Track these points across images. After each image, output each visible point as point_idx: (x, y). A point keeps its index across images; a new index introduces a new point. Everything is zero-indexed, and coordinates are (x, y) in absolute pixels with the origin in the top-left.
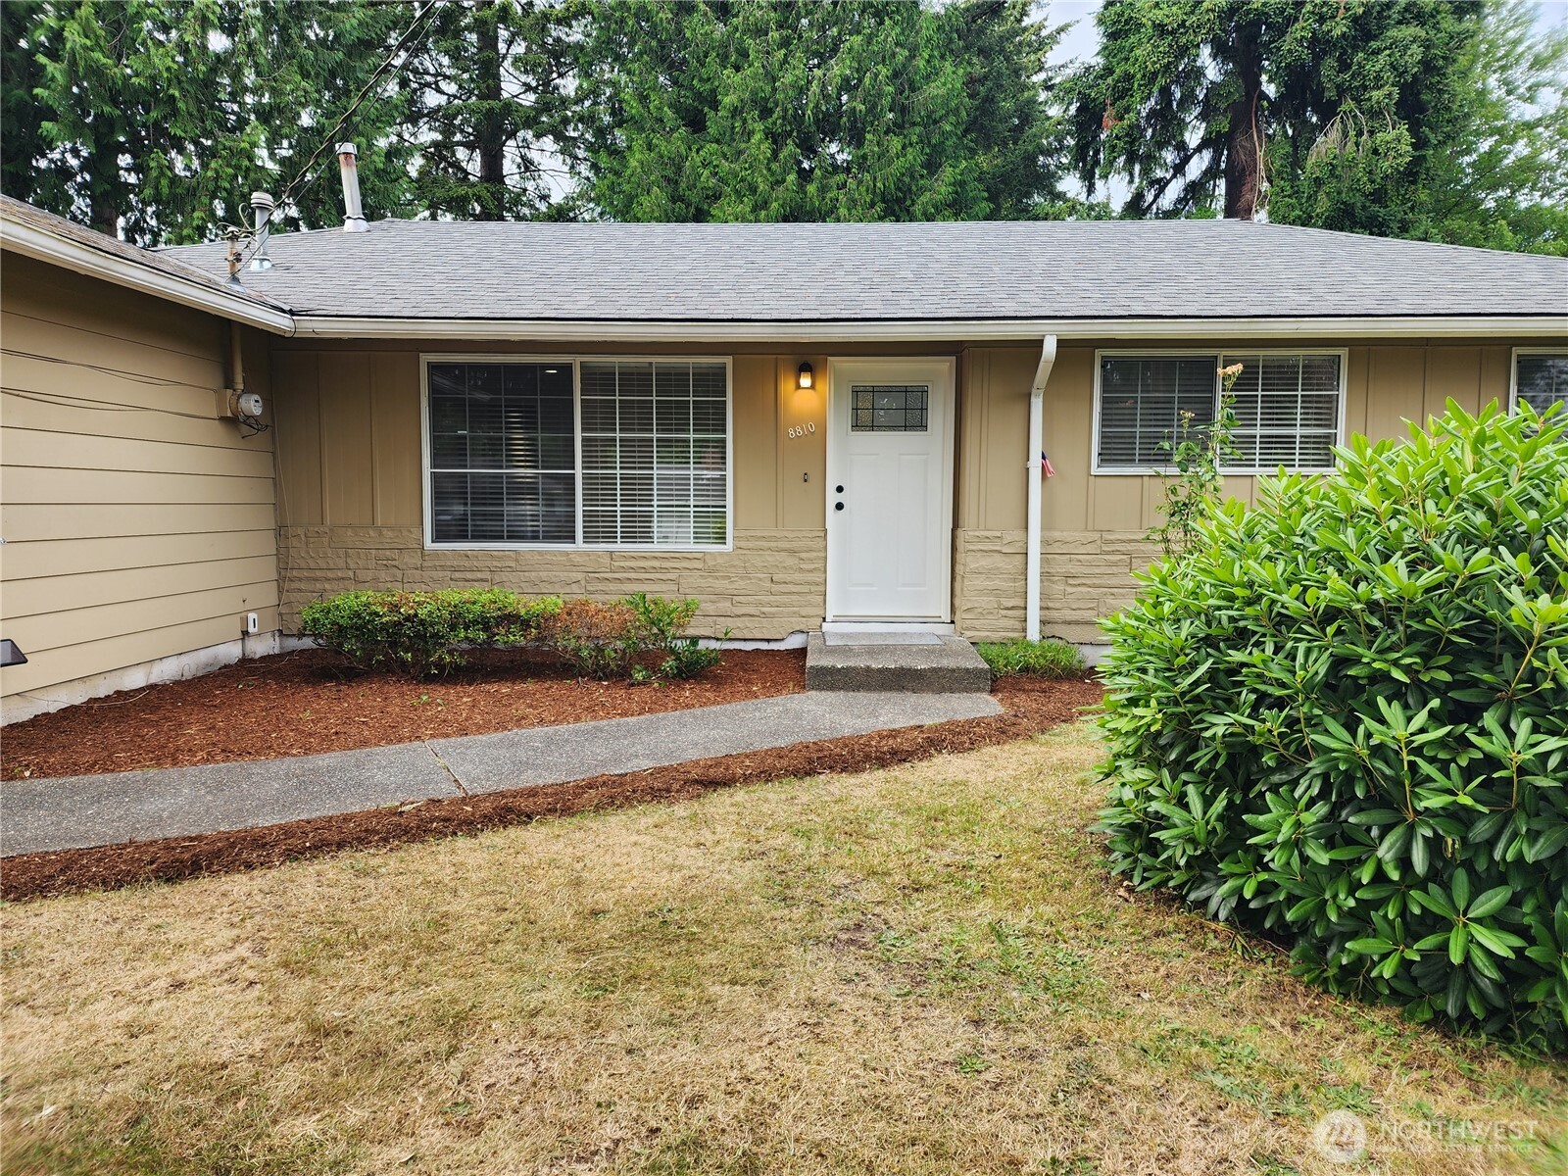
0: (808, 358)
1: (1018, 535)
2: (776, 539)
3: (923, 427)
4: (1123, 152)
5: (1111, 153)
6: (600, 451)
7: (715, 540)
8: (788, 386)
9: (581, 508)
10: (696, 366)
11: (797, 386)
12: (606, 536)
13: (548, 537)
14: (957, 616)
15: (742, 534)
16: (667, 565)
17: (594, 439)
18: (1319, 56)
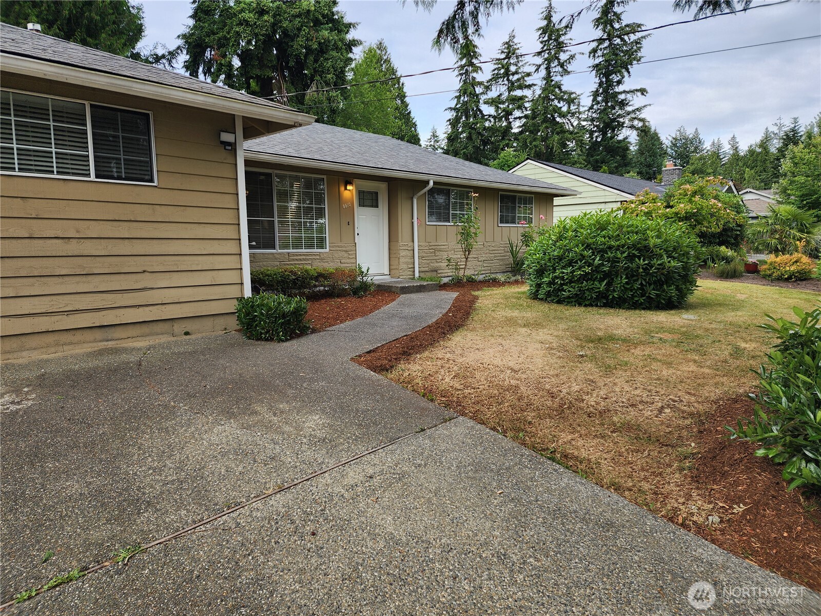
0: (348, 178)
1: (410, 244)
2: (341, 247)
3: (377, 206)
4: (225, 73)
5: (218, 72)
6: (283, 211)
7: (322, 248)
8: (342, 188)
9: (277, 235)
10: (315, 179)
11: (346, 189)
12: (286, 246)
13: (265, 247)
14: (393, 272)
15: (331, 245)
16: (308, 257)
17: (281, 206)
18: (306, 55)
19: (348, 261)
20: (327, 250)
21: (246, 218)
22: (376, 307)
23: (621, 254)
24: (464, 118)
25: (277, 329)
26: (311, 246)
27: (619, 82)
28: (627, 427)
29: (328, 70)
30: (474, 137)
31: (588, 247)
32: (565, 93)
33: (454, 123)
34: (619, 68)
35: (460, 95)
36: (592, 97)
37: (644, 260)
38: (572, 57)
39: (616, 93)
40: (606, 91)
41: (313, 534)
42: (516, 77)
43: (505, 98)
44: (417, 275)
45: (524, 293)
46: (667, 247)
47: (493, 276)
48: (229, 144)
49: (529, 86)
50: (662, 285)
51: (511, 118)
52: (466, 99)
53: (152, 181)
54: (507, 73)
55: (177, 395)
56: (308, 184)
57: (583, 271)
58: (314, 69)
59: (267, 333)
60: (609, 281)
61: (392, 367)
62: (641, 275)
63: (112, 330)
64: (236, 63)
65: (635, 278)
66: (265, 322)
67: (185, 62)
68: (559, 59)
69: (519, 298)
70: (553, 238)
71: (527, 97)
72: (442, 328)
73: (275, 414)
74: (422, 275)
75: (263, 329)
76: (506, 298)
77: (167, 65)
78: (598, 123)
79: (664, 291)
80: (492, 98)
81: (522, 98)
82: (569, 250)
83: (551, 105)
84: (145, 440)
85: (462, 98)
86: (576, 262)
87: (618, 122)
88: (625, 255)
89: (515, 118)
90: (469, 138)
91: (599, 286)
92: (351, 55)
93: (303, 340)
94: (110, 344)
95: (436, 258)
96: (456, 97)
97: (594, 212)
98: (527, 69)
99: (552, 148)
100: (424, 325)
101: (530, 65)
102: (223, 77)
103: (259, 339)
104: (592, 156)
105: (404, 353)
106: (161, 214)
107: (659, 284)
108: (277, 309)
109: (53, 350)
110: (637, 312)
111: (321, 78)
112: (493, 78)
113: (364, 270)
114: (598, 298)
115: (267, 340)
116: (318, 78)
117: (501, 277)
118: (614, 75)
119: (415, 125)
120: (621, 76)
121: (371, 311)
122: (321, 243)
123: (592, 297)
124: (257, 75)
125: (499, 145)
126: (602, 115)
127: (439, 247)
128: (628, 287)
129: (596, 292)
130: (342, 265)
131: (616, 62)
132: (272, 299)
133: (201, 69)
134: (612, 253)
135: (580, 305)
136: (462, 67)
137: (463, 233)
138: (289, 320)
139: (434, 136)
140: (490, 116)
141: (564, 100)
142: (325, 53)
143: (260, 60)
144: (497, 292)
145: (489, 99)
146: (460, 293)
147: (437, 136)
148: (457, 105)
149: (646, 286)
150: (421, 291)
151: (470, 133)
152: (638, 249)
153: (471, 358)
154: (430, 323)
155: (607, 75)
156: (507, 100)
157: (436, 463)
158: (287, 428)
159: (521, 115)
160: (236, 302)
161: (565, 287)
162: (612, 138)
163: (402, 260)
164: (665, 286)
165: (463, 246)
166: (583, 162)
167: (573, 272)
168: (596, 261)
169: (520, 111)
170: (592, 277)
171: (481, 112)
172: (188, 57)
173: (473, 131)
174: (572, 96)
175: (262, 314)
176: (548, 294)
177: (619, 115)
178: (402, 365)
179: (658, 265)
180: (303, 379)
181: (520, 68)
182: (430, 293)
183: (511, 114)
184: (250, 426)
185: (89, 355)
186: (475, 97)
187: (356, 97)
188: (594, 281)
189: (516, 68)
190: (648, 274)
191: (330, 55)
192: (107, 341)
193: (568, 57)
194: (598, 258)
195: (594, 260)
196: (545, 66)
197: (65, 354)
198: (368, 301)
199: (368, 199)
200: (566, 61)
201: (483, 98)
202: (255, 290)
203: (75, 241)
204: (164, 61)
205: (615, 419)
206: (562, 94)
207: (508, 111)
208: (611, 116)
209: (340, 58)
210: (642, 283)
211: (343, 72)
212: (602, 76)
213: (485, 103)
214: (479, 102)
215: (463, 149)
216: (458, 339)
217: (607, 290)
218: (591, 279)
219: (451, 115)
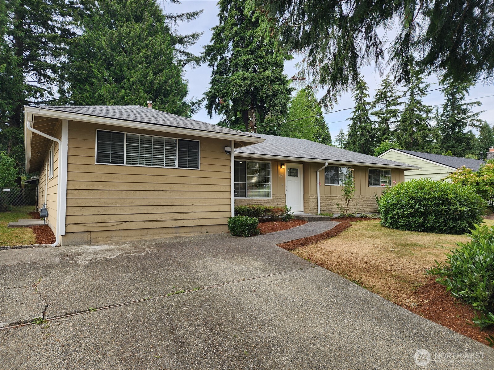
0: (282, 163)
1: (316, 195)
2: (278, 196)
3: (297, 176)
4: (225, 109)
5: (221, 109)
6: (250, 179)
7: (268, 197)
8: (279, 167)
9: (247, 190)
10: (266, 163)
11: (281, 168)
12: (251, 196)
13: (241, 196)
14: (306, 210)
15: (273, 195)
16: (261, 201)
17: (249, 176)
18: (266, 97)
19: (281, 203)
20: (271, 198)
21: (234, 182)
22: (293, 226)
23: (431, 203)
24: (358, 124)
25: (245, 231)
26: (263, 196)
27: (461, 99)
28: (398, 277)
29: (277, 105)
30: (365, 134)
31: (412, 198)
32: (424, 106)
33: (353, 127)
34: (461, 90)
35: (356, 111)
36: (443, 108)
37: (445, 206)
38: (428, 86)
39: (460, 105)
40: (452, 104)
41: (255, 291)
42: (391, 99)
43: (385, 111)
44: (319, 212)
45: (379, 224)
46: (460, 199)
47: (366, 214)
48: (229, 152)
49: (400, 104)
50: (457, 221)
51: (389, 122)
52: (360, 113)
53: (198, 168)
54: (385, 97)
55: (206, 252)
56: (262, 166)
57: (409, 211)
58: (270, 104)
59: (240, 233)
60: (425, 217)
61: (294, 249)
62: (444, 215)
63: (179, 229)
64: (231, 103)
65: (440, 216)
66: (240, 228)
67: (207, 105)
68: (419, 87)
69: (375, 226)
70: (394, 193)
71: (399, 110)
72: (324, 236)
73: (243, 260)
74: (322, 212)
75: (239, 231)
76: (368, 225)
77: (197, 107)
78: (448, 124)
79: (458, 224)
80: (376, 112)
81: (395, 111)
82: (401, 200)
83: (415, 114)
84: (197, 264)
85: (357, 112)
86: (405, 207)
87: (463, 122)
88: (434, 203)
89: (392, 122)
90: (362, 135)
91: (419, 220)
92: (290, 96)
93: (256, 237)
94: (178, 235)
95: (330, 203)
96: (353, 112)
97: (418, 179)
98: (398, 94)
99: (417, 139)
100: (315, 234)
101: (400, 91)
102: (224, 111)
103: (237, 236)
104: (446, 143)
105: (301, 244)
106: (200, 181)
107: (455, 220)
108: (245, 222)
109: (157, 236)
110: (442, 235)
111: (274, 109)
112: (376, 100)
113: (289, 208)
114: (419, 226)
115: (240, 236)
116: (272, 109)
117: (370, 215)
118: (457, 95)
119: (328, 129)
120: (463, 95)
121: (290, 228)
122: (268, 195)
123: (415, 226)
124: (241, 110)
125: (381, 138)
126: (451, 119)
127: (333, 197)
128: (436, 221)
129: (417, 223)
130: (279, 206)
131: (458, 87)
132: (243, 218)
133: (213, 108)
134: (426, 202)
135: (408, 230)
136: (357, 95)
137: (345, 190)
138: (250, 228)
139: (341, 133)
140: (375, 121)
141: (423, 111)
142: (276, 96)
143: (243, 102)
144: (365, 223)
145: (374, 112)
146: (343, 222)
147: (343, 134)
148: (354, 116)
149: (447, 220)
150: (320, 221)
151: (362, 132)
152: (442, 200)
153: (333, 248)
154: (319, 234)
155: (453, 94)
156: (386, 112)
157: (304, 278)
158: (247, 264)
159: (395, 121)
160: (228, 219)
161: (400, 220)
162: (458, 132)
163: (311, 204)
164: (459, 222)
165: (346, 197)
166: (439, 147)
167: (403, 211)
168: (416, 206)
169: (395, 118)
170: (415, 215)
171: (369, 119)
172: (208, 102)
173: (364, 131)
174: (429, 108)
175: (239, 224)
176: (391, 224)
177: (463, 118)
178: (299, 249)
179: (454, 209)
180: (255, 250)
181: (393, 93)
182: (325, 222)
183: (389, 120)
184: (234, 263)
185: (171, 238)
186: (365, 111)
187: (292, 116)
188: (416, 217)
189: (391, 93)
190: (448, 214)
191: (278, 97)
192: (177, 233)
193: (425, 86)
194: (417, 205)
195: (415, 205)
196: (410, 92)
197: (162, 237)
198: (290, 224)
199: (293, 173)
200: (424, 88)
201: (370, 111)
202: (236, 214)
203: (169, 192)
204: (196, 105)
205: (393, 274)
206: (422, 107)
207: (386, 119)
208: (457, 119)
209: (283, 98)
210: (444, 219)
211: (285, 105)
212: (449, 95)
213: (371, 114)
214: (368, 114)
215: (358, 141)
216: (331, 241)
217: (424, 222)
218: (414, 216)
219: (351, 122)
